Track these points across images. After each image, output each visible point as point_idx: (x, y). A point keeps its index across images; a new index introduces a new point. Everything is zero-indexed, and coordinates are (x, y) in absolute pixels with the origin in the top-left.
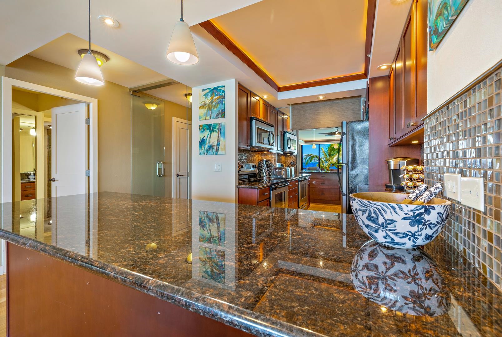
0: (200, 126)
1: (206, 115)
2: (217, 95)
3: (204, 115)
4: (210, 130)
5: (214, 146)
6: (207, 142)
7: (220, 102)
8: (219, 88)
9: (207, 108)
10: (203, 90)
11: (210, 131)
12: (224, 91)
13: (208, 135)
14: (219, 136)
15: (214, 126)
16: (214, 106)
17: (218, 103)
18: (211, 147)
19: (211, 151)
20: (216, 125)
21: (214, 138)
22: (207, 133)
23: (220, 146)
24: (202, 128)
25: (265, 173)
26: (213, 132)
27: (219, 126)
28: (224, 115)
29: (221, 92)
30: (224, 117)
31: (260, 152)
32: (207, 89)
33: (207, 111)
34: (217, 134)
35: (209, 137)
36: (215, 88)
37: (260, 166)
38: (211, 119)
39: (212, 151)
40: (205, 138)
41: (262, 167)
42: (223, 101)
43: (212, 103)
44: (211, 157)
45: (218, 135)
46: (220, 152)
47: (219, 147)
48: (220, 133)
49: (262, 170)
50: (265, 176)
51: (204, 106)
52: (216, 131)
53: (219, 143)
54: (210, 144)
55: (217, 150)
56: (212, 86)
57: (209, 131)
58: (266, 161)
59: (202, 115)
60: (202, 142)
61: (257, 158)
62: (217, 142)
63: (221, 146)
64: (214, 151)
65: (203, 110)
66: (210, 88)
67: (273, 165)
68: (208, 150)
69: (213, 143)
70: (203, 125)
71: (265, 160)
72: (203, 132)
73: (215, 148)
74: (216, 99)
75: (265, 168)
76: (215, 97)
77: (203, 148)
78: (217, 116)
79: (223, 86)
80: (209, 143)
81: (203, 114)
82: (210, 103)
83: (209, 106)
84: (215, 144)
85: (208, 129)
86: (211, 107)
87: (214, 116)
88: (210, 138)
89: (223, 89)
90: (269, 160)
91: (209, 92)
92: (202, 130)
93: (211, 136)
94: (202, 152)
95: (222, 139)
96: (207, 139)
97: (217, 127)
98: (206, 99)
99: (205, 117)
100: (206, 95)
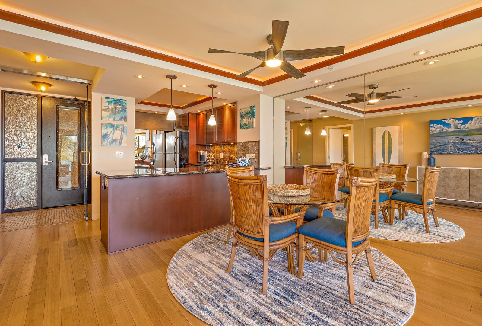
0: (102, 124)
1: (109, 116)
2: (120, 105)
5: (118, 140)
6: (111, 136)
7: (122, 110)
8: (122, 101)
9: (110, 112)
10: (106, 98)
11: (113, 129)
12: (126, 104)
13: (111, 132)
14: (122, 133)
15: (117, 126)
16: (117, 112)
18: (114, 141)
19: (114, 143)
20: (120, 125)
21: (117, 135)
22: (109, 131)
23: (123, 140)
24: (105, 126)
26: (117, 130)
28: (126, 120)
29: (124, 104)
32: (110, 98)
33: (111, 114)
34: (120, 132)
36: (118, 100)
38: (114, 120)
39: (116, 143)
40: (108, 134)
42: (125, 110)
43: (115, 109)
44: (114, 148)
46: (123, 144)
47: (122, 141)
48: (123, 131)
51: (107, 110)
52: (119, 130)
53: (121, 139)
54: (114, 138)
55: (120, 143)
56: (116, 97)
59: (104, 116)
60: (105, 136)
62: (120, 138)
64: (118, 143)
65: (106, 112)
66: (114, 99)
68: (111, 143)
69: (116, 138)
70: (106, 124)
72: (106, 129)
73: (119, 141)
74: (119, 107)
76: (118, 106)
77: (106, 141)
78: (121, 119)
79: (126, 100)
81: (106, 116)
82: (113, 109)
83: (112, 111)
84: (119, 138)
85: (111, 127)
86: (114, 112)
87: (117, 119)
88: (113, 134)
89: (125, 102)
91: (113, 101)
92: (106, 128)
93: (114, 132)
94: (105, 144)
95: (124, 136)
96: (110, 134)
97: (121, 127)
98: (109, 106)
99: (107, 118)
100: (109, 102)
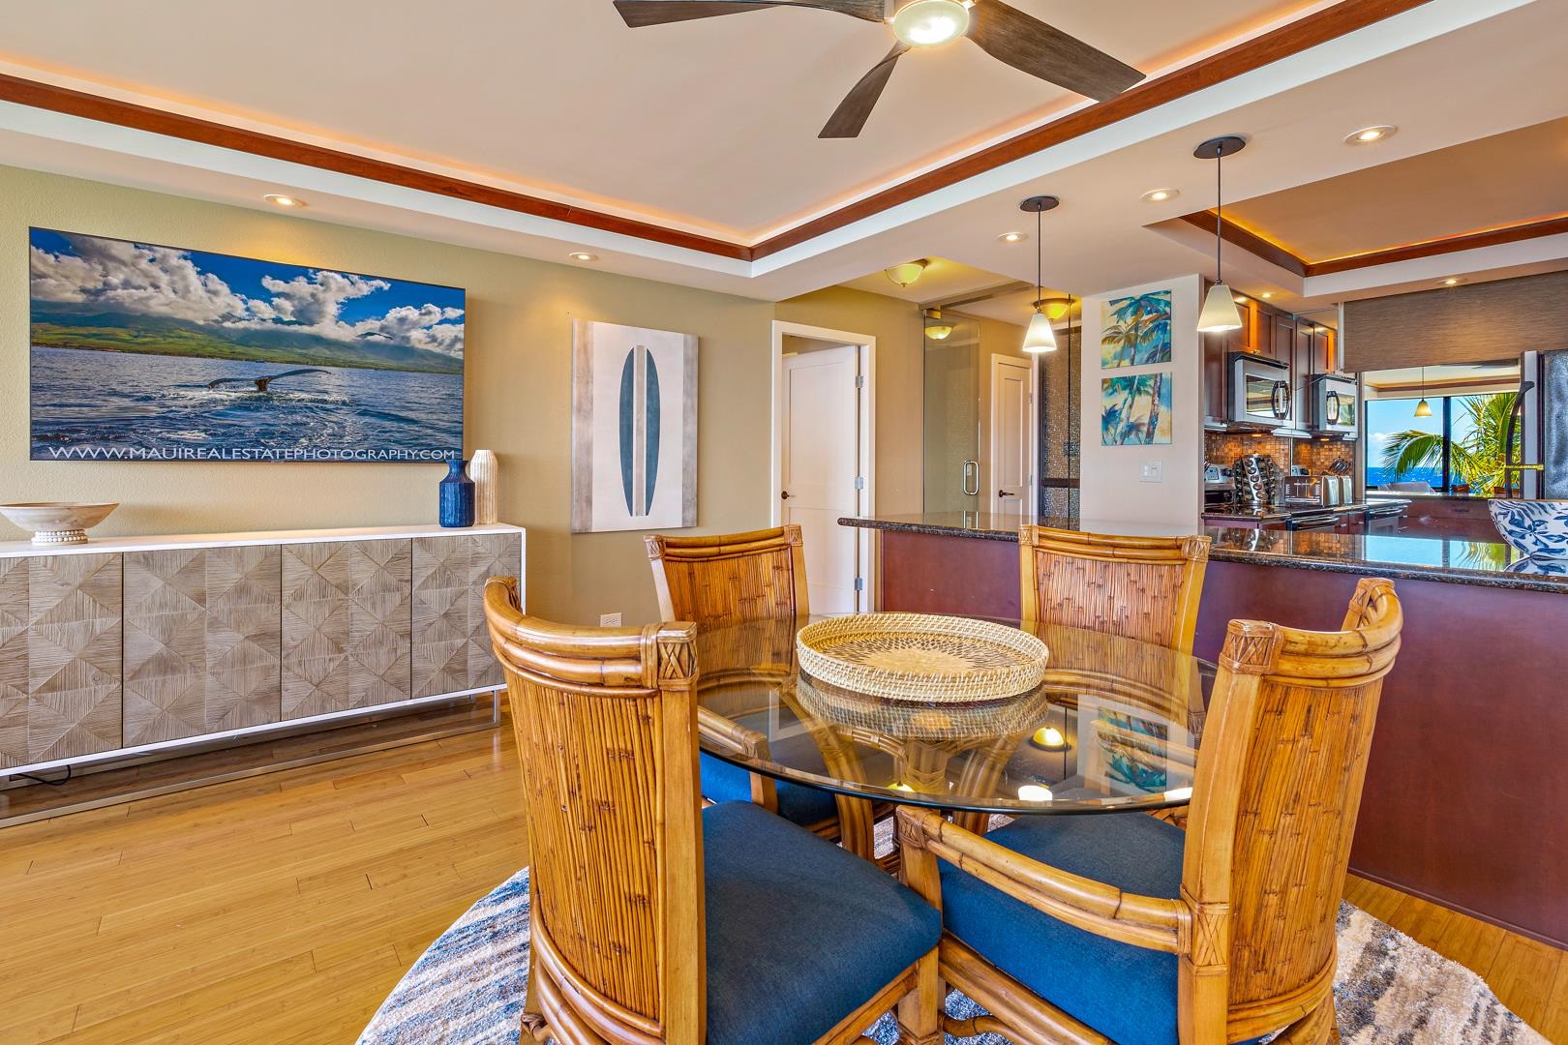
0: (1104, 381)
1: (1120, 357)
2: (1150, 312)
3: (1115, 358)
4: (1131, 390)
5: (1143, 424)
6: (1124, 415)
7: (1157, 326)
8: (1155, 297)
9: (1123, 341)
11: (1131, 393)
12: (1168, 304)
13: (1126, 400)
14: (1156, 402)
15: (1143, 381)
16: (1142, 337)
17: (1152, 330)
18: (1133, 428)
19: (1132, 436)
20: (1150, 377)
21: (1141, 407)
22: (1120, 398)
23: (1159, 424)
24: (1110, 386)
25: (1254, 492)
26: (1140, 394)
27: (1156, 381)
28: (1168, 355)
29: (1162, 305)
30: (1169, 360)
31: (1239, 437)
32: (1121, 300)
33: (1123, 347)
34: (1150, 398)
35: (1127, 405)
36: (1145, 297)
37: (1240, 470)
38: (1132, 364)
39: (1137, 435)
40: (1116, 408)
41: (1245, 476)
42: (1166, 325)
43: (1136, 330)
44: (1133, 450)
45: (1153, 401)
46: (1157, 437)
47: (1154, 428)
48: (1159, 396)
49: (1248, 484)
50: (1256, 498)
51: (1115, 337)
52: (1147, 393)
53: (1154, 419)
54: (1132, 420)
55: (1150, 435)
56: (1138, 291)
57: (1127, 391)
58: (1258, 460)
59: (1109, 357)
60: (1110, 417)
61: (1231, 450)
62: (1151, 417)
63: (1162, 423)
64: (1143, 436)
65: (1112, 345)
66: (1132, 298)
67: (1281, 470)
68: (1125, 435)
69: (1139, 418)
70: (1111, 379)
71: (1256, 455)
72: (1112, 394)
73: (1145, 429)
74: (1146, 321)
75: (1257, 478)
76: (1145, 317)
77: (1112, 431)
78: (1151, 358)
79: (1168, 292)
80: (1128, 418)
81: (1112, 355)
82: (1130, 330)
83: (1128, 337)
84: (1146, 420)
85: (1124, 389)
86: (1133, 338)
87: (1142, 359)
88: (1131, 407)
89: (1167, 298)
90: (1269, 456)
91: (1130, 305)
92: (1111, 391)
93: (1133, 402)
94: (1109, 438)
95: (1163, 409)
96: (1121, 410)
97: (1151, 382)
98: (1121, 323)
99: (1116, 362)
100: (1121, 313)
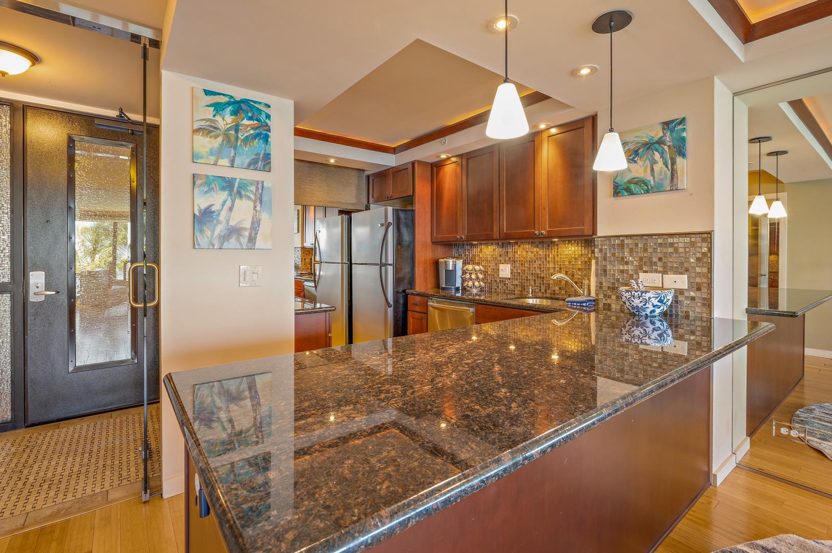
0: (195, 176)
1: (218, 153)
2: (250, 119)
3: (211, 154)
4: (231, 191)
5: (245, 229)
6: (223, 216)
7: (258, 135)
8: (257, 105)
9: (220, 139)
10: (207, 93)
11: (230, 194)
12: (268, 117)
13: (224, 202)
14: (258, 208)
15: (243, 186)
16: (243, 141)
17: (253, 137)
18: (234, 232)
19: (232, 240)
20: (252, 183)
21: (242, 211)
22: (218, 199)
23: (261, 229)
24: (204, 183)
26: (241, 197)
27: (257, 187)
28: (268, 165)
29: (264, 115)
30: (269, 170)
32: (219, 94)
33: (221, 145)
34: (252, 204)
35: (226, 207)
36: (245, 101)
38: (233, 167)
39: (238, 240)
40: (213, 208)
42: (266, 136)
43: (237, 131)
44: (233, 255)
45: (255, 207)
46: (259, 243)
47: (256, 234)
48: (261, 202)
51: (210, 132)
52: (249, 198)
53: (256, 224)
54: (232, 223)
55: (252, 239)
56: (240, 93)
57: (226, 193)
59: (203, 151)
60: (204, 217)
62: (252, 223)
63: (264, 229)
64: (244, 241)
65: (208, 139)
66: (231, 97)
68: (225, 238)
69: (240, 222)
70: (207, 176)
72: (207, 192)
73: (247, 234)
74: (247, 126)
76: (246, 122)
77: (209, 233)
78: (253, 165)
79: (268, 106)
80: (228, 221)
81: (208, 150)
82: (229, 129)
83: (226, 135)
84: (247, 225)
85: (223, 189)
86: (232, 139)
87: (243, 163)
88: (231, 209)
89: (266, 110)
91: (229, 104)
92: (207, 189)
93: (233, 205)
95: (264, 217)
96: (220, 211)
97: (252, 188)
98: (218, 118)
99: (213, 160)
100: (218, 108)
